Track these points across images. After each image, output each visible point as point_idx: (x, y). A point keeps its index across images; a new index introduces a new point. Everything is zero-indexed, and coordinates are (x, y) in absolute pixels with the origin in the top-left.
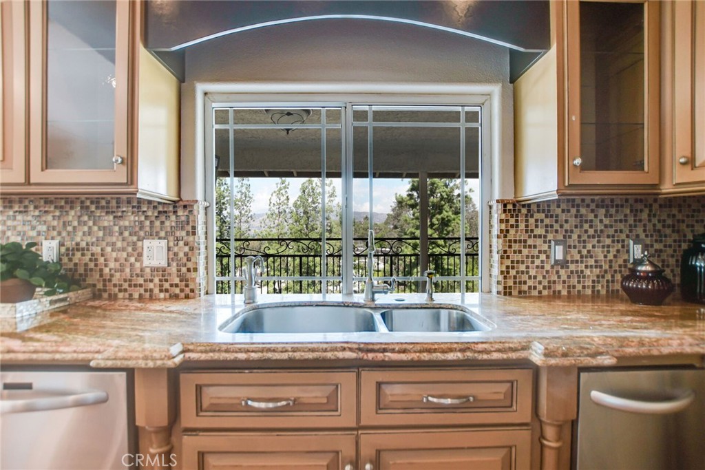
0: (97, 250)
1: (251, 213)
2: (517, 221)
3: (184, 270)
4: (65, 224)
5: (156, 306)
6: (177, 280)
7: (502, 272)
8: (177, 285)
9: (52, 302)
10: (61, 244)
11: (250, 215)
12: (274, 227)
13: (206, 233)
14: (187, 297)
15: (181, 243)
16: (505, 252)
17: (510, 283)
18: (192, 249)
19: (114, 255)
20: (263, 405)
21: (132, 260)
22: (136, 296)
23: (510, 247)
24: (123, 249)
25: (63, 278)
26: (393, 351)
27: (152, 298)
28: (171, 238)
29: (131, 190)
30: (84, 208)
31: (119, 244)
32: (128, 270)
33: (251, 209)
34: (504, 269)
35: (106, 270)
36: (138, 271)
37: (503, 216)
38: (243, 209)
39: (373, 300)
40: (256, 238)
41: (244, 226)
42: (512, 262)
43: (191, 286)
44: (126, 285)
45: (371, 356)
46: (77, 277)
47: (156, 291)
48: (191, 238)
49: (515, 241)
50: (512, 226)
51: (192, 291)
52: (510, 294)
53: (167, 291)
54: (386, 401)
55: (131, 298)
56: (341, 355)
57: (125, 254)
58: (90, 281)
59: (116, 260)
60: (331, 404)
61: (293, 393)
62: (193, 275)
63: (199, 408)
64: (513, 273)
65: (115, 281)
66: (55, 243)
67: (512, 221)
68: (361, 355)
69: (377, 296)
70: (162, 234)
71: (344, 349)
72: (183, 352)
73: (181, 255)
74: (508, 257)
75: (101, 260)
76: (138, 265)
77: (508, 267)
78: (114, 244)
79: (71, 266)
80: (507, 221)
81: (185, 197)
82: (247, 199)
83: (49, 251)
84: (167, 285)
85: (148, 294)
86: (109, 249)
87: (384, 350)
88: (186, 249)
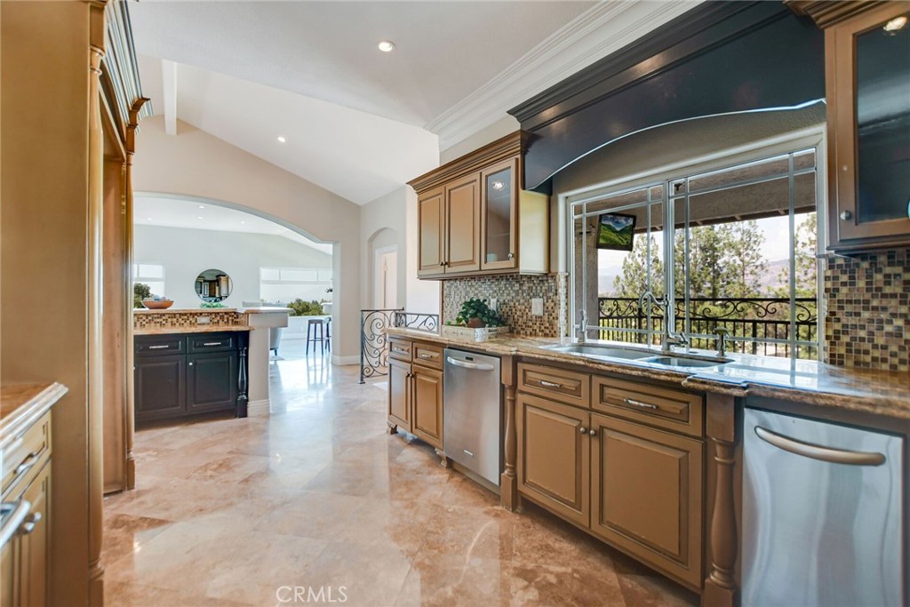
0: (512, 304)
1: (761, 260)
2: (852, 278)
3: (551, 318)
4: (499, 290)
5: (537, 339)
6: (547, 325)
7: (828, 337)
8: (547, 328)
9: (489, 331)
10: (498, 301)
11: (758, 263)
12: (806, 281)
13: (567, 294)
14: (552, 336)
15: (550, 301)
16: (833, 314)
17: (842, 350)
18: (555, 305)
19: (519, 307)
20: (546, 383)
21: (527, 310)
22: (528, 333)
23: (841, 308)
24: (523, 304)
25: (496, 319)
26: (604, 364)
27: (536, 335)
28: (545, 297)
29: (516, 271)
30: (507, 280)
31: (522, 301)
32: (525, 317)
33: (760, 253)
34: (831, 333)
35: (516, 316)
36: (529, 318)
37: (829, 273)
38: (747, 254)
39: (668, 349)
40: (769, 297)
41: (749, 280)
42: (843, 326)
43: (555, 329)
44: (524, 326)
45: (591, 365)
46: (502, 319)
47: (538, 331)
48: (554, 298)
49: (849, 302)
50: (844, 284)
51: (555, 332)
52: (841, 364)
53: (543, 331)
54: (606, 397)
55: (526, 334)
56: (577, 362)
57: (523, 307)
58: (509, 323)
59: (520, 310)
60: (577, 392)
61: (561, 381)
62: (556, 321)
63: (524, 382)
64: (845, 339)
65: (519, 323)
66: (495, 300)
67: (844, 278)
68: (587, 364)
69: (671, 346)
70: (541, 295)
71: (580, 360)
72: (517, 351)
73: (550, 308)
74: (838, 320)
75: (514, 310)
76: (529, 314)
77: (837, 332)
78: (519, 301)
79: (501, 313)
80: (835, 278)
81: (552, 270)
82: (753, 239)
83: (492, 305)
84: (543, 328)
85: (534, 333)
86: (517, 304)
87: (600, 364)
88: (553, 304)
